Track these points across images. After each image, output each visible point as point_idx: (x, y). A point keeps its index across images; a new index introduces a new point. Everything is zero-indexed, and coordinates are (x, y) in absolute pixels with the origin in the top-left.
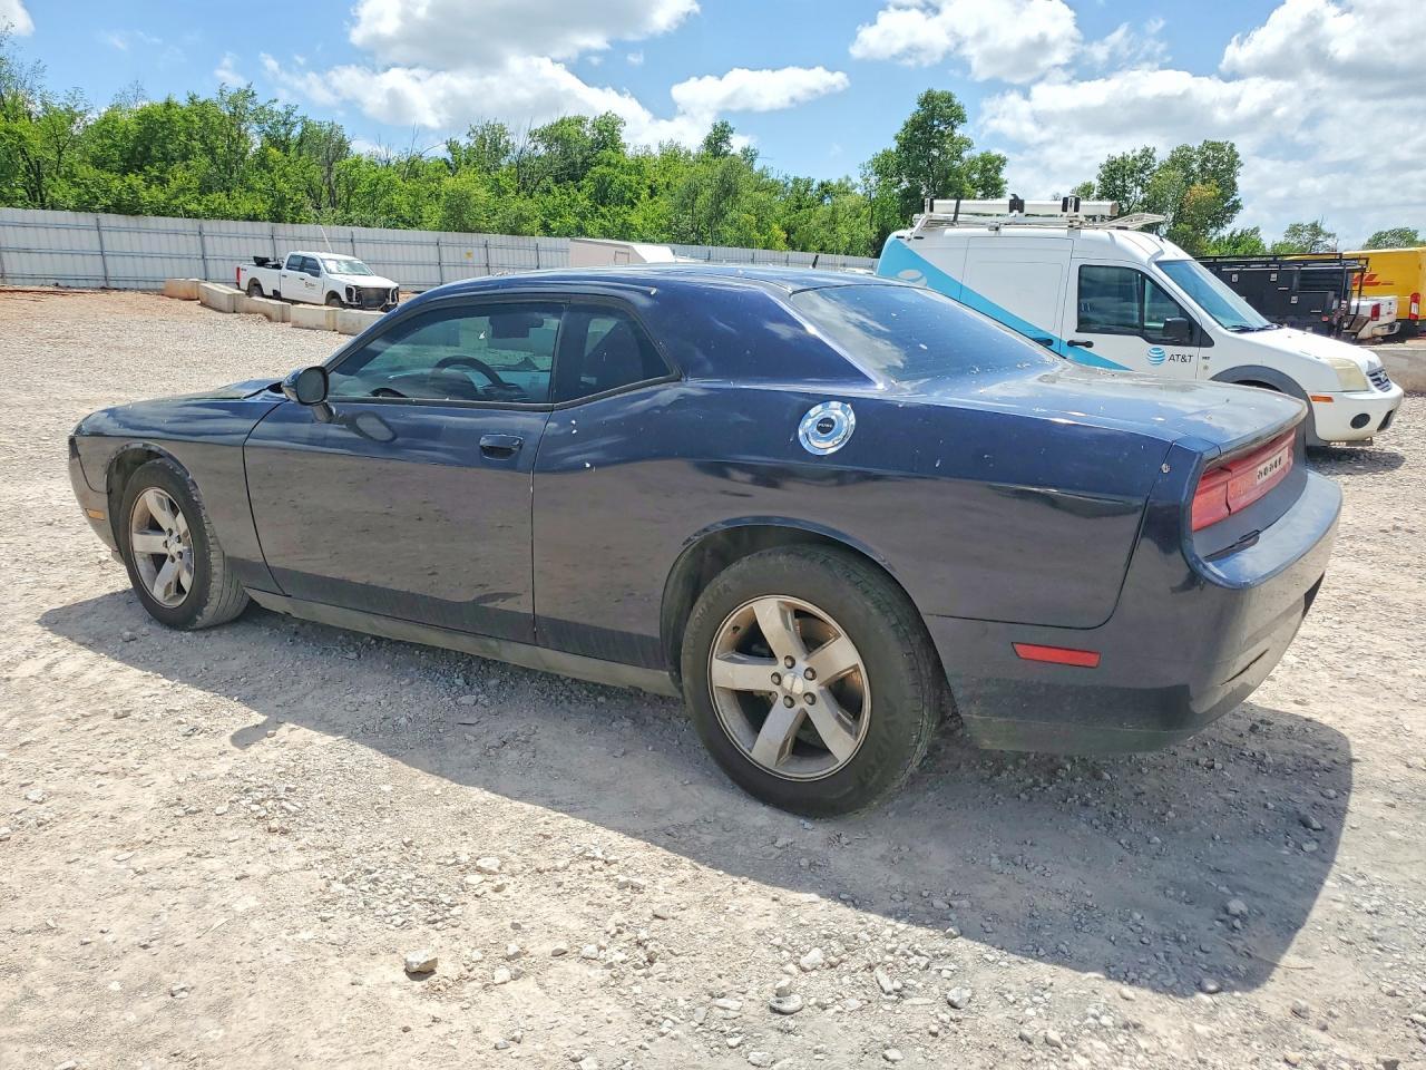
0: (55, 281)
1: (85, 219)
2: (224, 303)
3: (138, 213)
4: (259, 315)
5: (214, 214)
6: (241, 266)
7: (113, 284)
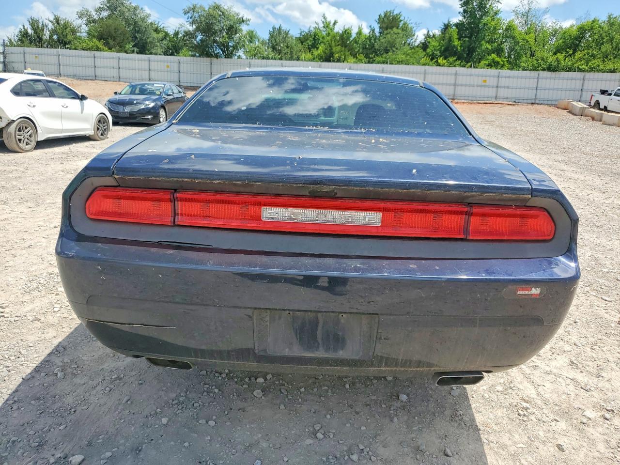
0: (514, 100)
1: (534, 74)
2: (577, 111)
3: (556, 71)
4: (589, 118)
5: (591, 70)
6: (594, 94)
7: (537, 102)
